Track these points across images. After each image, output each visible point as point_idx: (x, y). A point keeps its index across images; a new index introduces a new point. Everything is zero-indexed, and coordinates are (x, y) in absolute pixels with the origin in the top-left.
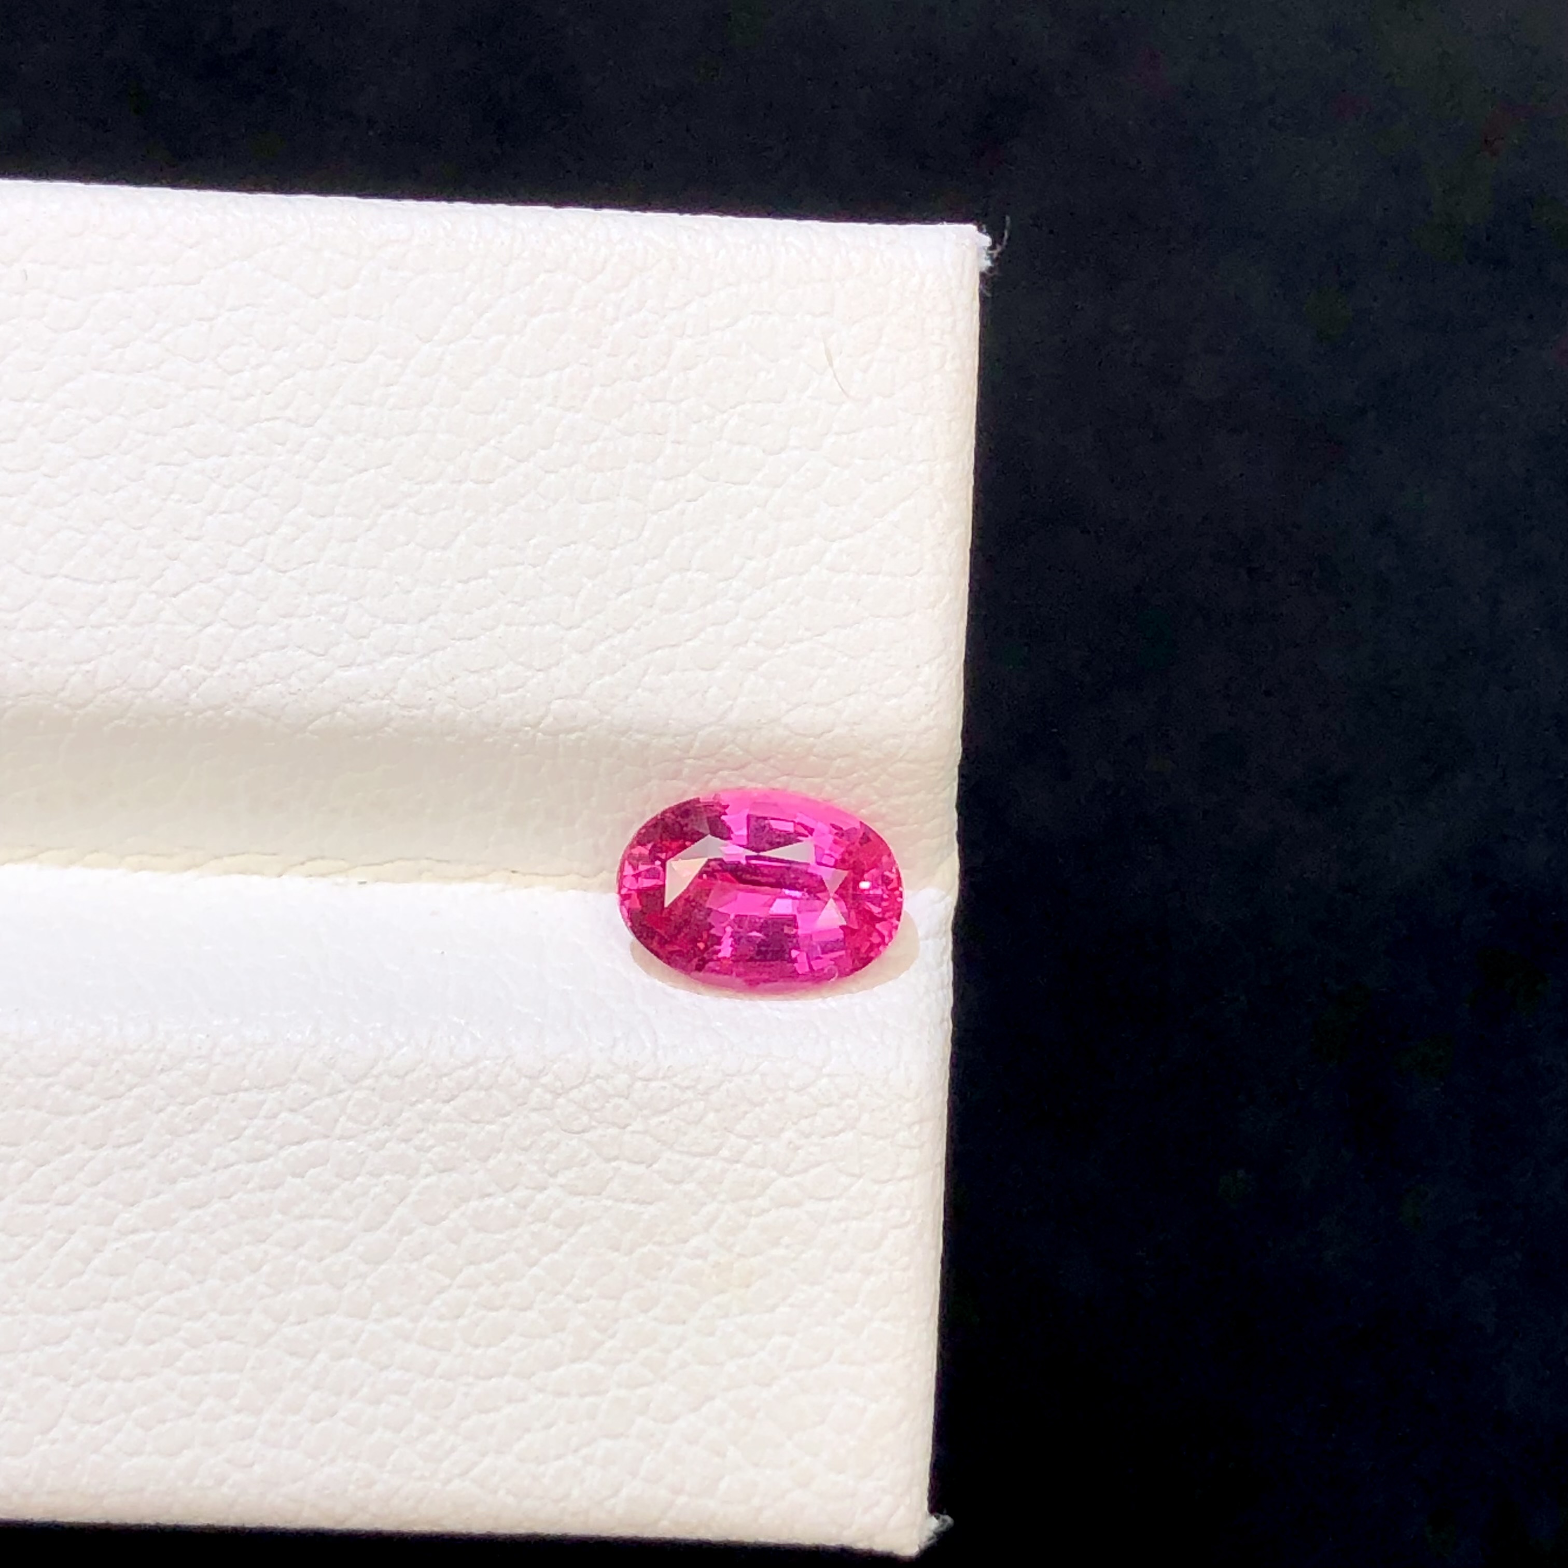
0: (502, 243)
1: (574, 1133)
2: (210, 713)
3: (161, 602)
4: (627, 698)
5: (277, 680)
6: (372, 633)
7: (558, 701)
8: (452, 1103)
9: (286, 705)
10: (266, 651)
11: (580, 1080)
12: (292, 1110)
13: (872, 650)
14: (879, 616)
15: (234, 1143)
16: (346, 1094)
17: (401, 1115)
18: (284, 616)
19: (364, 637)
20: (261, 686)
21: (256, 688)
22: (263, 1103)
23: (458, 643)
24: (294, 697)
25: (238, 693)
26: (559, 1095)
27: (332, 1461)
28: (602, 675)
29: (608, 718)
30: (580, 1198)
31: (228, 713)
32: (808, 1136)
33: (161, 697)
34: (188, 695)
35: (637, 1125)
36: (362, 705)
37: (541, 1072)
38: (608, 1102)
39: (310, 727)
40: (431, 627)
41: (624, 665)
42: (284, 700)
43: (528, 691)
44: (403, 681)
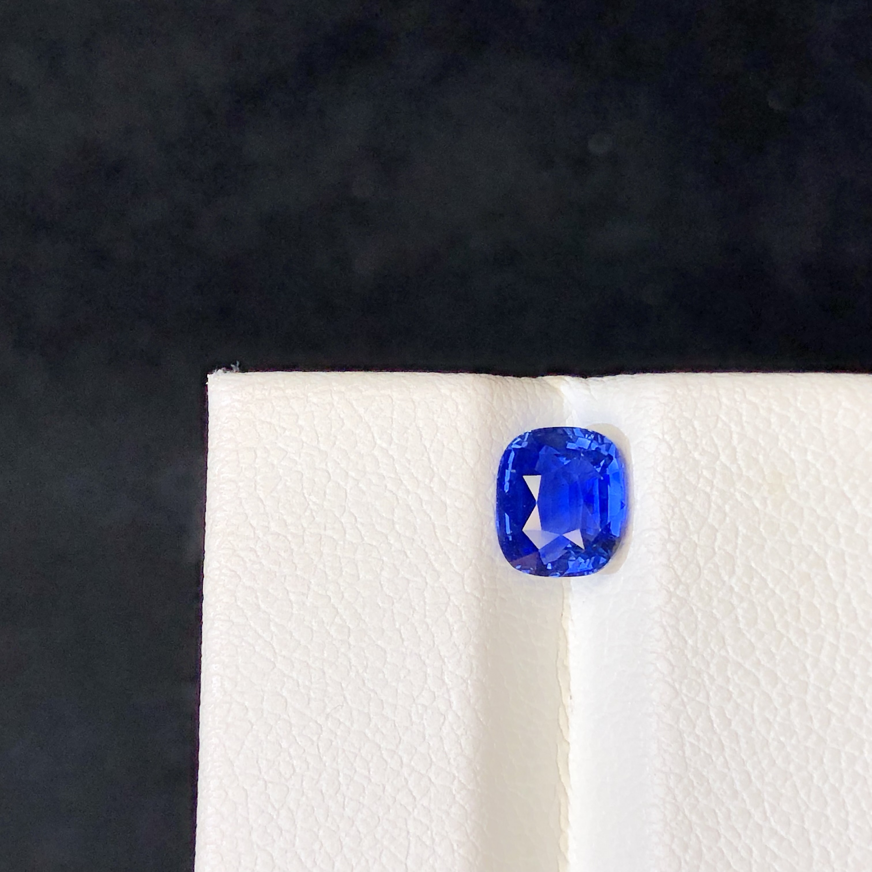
0: (222, 625)
1: (700, 572)
3: (419, 806)
4: (462, 551)
5: (459, 741)
6: (432, 690)
7: (466, 587)
8: (687, 638)
11: (671, 569)
13: (433, 420)
14: (415, 417)
15: (714, 759)
16: (684, 697)
17: (694, 667)
18: (424, 739)
19: (434, 695)
21: (464, 753)
22: (690, 743)
23: (436, 643)
24: (468, 733)
25: (467, 763)
26: (680, 581)
28: (450, 564)
30: (736, 568)
31: (478, 768)
32: (697, 445)
33: (470, 805)
34: (469, 790)
35: (695, 538)
36: (471, 695)
42: (471, 737)
43: (461, 605)
44: (457, 673)
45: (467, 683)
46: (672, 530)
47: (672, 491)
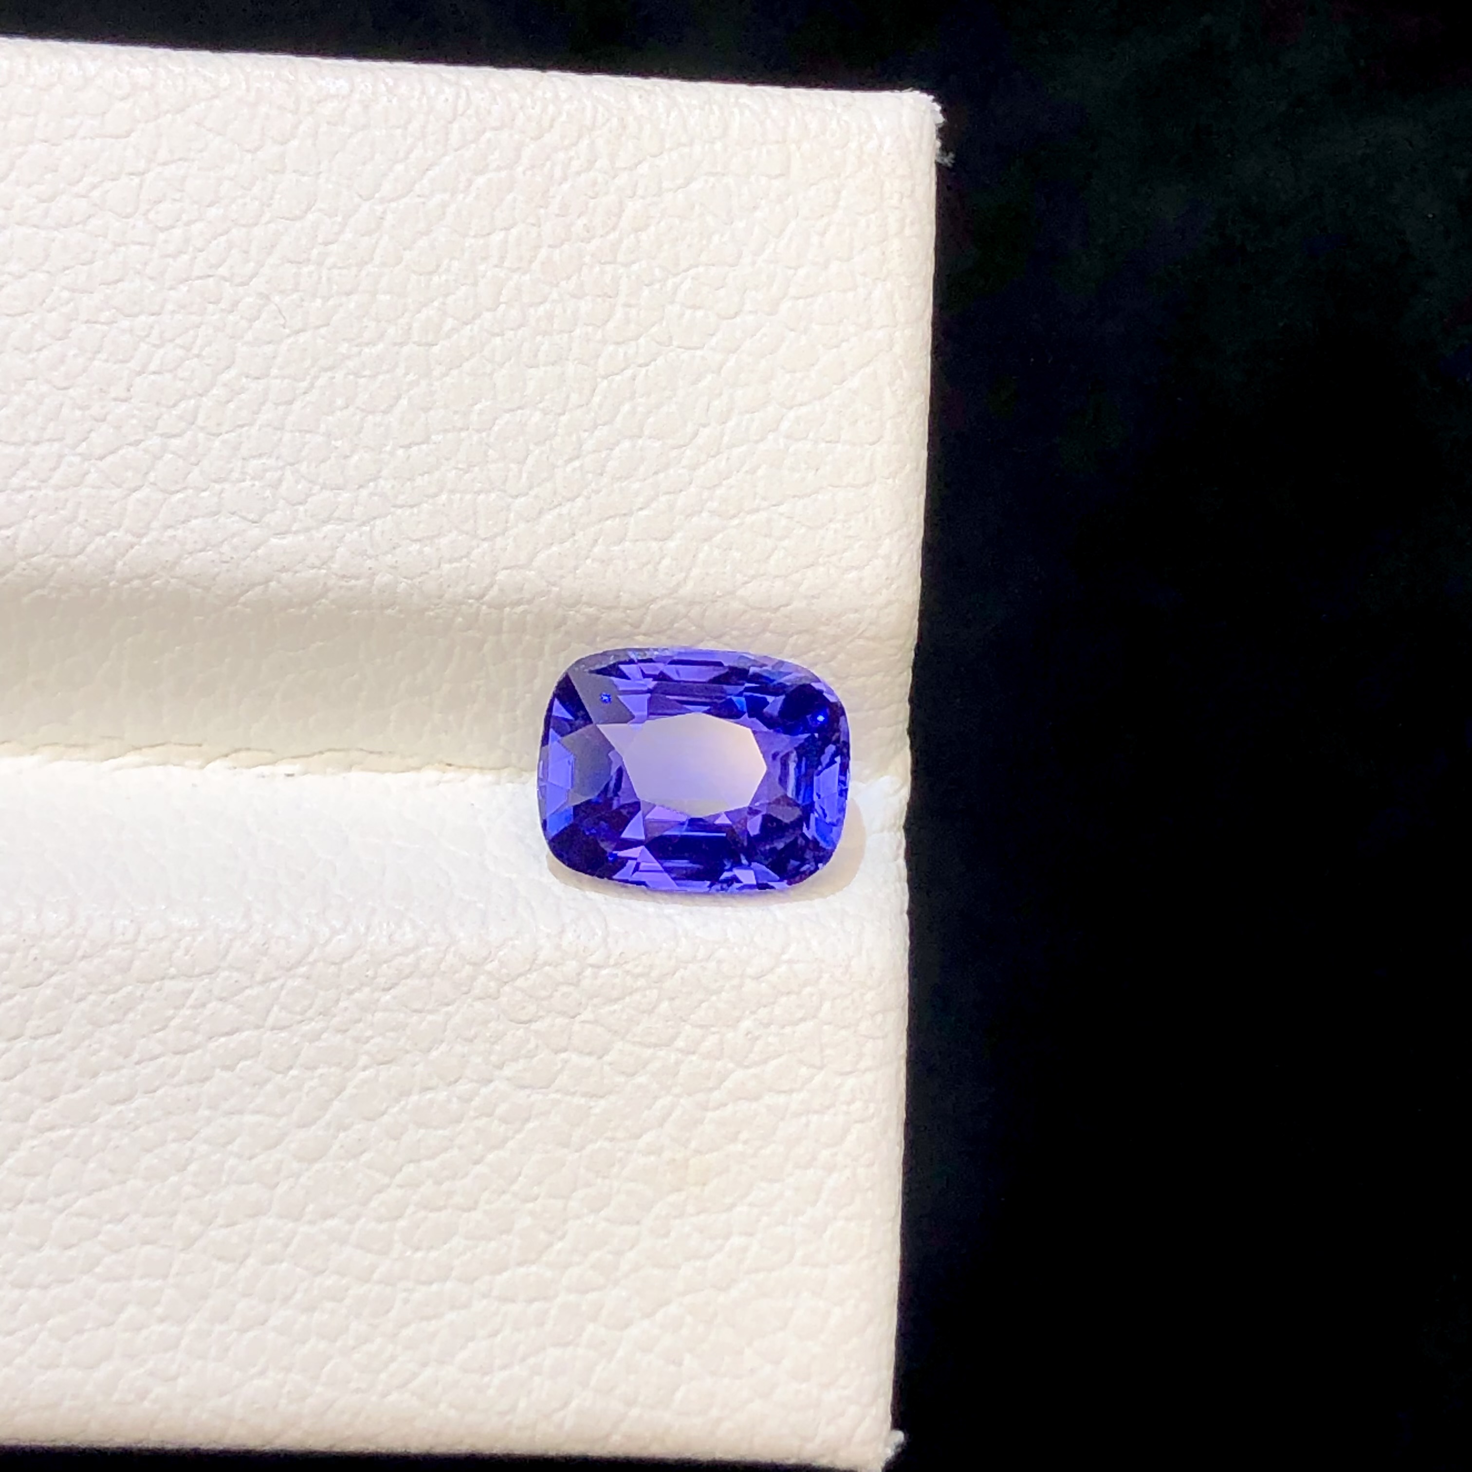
0: (447, 100)
1: (521, 1023)
2: (136, 583)
3: (86, 464)
4: (576, 568)
5: (209, 548)
6: (309, 500)
7: (505, 572)
8: (391, 991)
9: (218, 574)
10: (196, 517)
11: (528, 967)
12: (221, 999)
13: (831, 521)
14: (837, 487)
15: (160, 1034)
16: (280, 981)
17: (338, 1004)
18: (215, 481)
19: (301, 503)
20: (191, 553)
21: (186, 556)
22: (190, 992)
23: (399, 511)
24: (225, 566)
25: (167, 561)
26: (506, 983)
27: (262, 1373)
28: (552, 544)
29: (556, 589)
30: (528, 1091)
31: (157, 582)
32: (767, 1025)
33: (86, 564)
34: (114, 563)
35: (587, 1015)
36: (298, 575)
37: (486, 959)
38: (557, 991)
39: (242, 599)
40: (372, 494)
41: (574, 534)
42: (216, 570)
43: (472, 561)
44: (342, 550)
45: (320, 568)
46: (604, 972)
47: (678, 975)
